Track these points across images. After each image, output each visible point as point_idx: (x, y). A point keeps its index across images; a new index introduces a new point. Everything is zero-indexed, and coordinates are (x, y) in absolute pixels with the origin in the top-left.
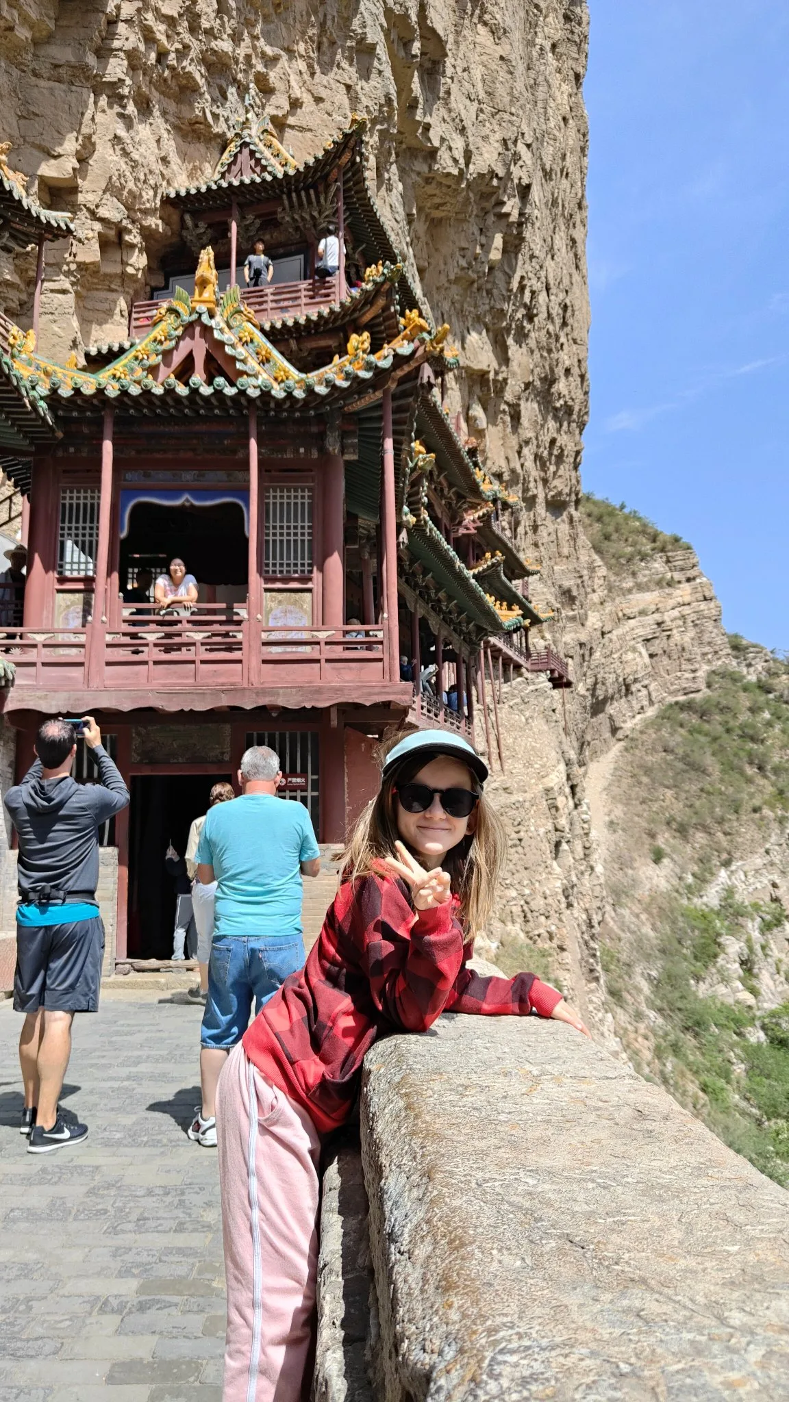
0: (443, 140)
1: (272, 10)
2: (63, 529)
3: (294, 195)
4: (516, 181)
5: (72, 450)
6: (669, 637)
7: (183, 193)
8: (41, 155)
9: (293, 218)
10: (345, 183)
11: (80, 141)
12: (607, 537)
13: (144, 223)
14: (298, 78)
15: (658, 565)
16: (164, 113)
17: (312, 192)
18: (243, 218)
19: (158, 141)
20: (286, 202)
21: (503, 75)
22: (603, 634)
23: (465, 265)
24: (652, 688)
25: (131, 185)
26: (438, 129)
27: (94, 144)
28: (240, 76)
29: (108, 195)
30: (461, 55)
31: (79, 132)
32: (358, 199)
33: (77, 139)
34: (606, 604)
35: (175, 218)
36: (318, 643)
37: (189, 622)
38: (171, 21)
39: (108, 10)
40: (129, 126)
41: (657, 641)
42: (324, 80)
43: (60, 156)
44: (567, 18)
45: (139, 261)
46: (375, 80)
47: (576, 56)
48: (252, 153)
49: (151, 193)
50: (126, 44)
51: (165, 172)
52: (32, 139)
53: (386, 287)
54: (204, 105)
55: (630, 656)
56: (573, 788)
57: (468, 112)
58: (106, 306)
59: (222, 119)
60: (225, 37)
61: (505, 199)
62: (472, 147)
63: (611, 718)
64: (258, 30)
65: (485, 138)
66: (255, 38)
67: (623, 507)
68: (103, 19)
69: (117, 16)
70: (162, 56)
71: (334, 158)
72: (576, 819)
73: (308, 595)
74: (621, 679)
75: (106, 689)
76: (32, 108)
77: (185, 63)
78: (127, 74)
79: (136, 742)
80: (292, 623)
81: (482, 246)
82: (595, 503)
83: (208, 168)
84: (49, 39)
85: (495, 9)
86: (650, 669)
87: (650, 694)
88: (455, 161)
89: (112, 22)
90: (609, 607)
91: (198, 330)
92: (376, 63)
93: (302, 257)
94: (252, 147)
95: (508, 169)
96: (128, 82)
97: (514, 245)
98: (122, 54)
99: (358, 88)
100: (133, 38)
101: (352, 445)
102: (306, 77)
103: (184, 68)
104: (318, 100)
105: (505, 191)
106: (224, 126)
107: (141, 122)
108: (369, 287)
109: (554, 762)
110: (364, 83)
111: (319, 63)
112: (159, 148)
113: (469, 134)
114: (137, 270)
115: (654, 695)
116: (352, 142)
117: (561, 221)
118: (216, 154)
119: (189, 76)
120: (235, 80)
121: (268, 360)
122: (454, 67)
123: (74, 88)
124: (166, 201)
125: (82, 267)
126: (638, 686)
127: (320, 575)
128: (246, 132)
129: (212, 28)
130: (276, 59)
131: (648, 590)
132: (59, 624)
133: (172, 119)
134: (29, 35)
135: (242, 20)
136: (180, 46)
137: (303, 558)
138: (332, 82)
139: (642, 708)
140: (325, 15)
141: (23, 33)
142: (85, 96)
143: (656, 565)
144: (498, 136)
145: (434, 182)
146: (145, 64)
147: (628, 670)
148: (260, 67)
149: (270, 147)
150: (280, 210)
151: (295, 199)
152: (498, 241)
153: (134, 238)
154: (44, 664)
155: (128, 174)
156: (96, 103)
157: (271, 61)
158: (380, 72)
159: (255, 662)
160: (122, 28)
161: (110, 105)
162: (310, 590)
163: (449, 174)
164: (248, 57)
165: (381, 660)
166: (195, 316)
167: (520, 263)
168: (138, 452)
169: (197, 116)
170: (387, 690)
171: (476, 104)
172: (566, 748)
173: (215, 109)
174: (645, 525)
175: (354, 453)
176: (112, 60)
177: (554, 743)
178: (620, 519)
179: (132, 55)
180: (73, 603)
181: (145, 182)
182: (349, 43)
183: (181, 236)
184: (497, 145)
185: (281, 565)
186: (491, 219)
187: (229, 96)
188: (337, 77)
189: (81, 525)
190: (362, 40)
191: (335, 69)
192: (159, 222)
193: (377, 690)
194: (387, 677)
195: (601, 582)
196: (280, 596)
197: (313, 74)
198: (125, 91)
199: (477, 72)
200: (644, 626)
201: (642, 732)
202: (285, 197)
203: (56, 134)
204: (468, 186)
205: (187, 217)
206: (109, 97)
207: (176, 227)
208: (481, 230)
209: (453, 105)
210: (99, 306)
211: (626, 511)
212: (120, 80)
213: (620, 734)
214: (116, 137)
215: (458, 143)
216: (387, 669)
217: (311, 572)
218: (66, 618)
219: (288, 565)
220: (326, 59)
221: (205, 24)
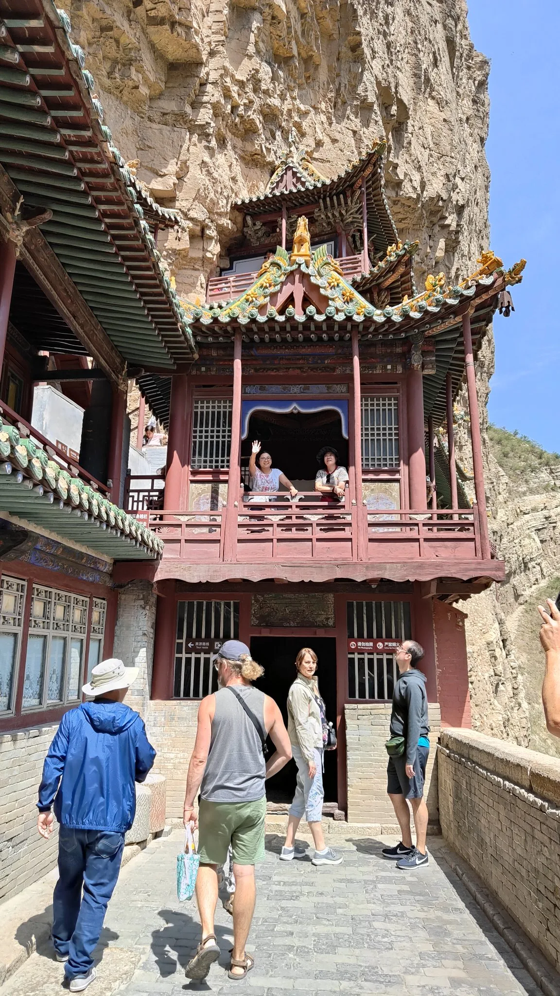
0: (406, 175)
1: (304, 81)
2: (195, 432)
3: (328, 199)
4: (454, 203)
5: (203, 369)
6: (554, 527)
7: (247, 201)
8: (152, 175)
9: (327, 216)
10: (367, 188)
11: (179, 165)
12: (506, 455)
13: (219, 222)
14: (320, 126)
15: (544, 475)
16: (234, 147)
17: (341, 196)
18: (289, 217)
19: (230, 166)
20: (322, 205)
21: (445, 131)
22: (508, 525)
23: (419, 260)
24: (543, 566)
25: (212, 195)
26: (402, 167)
27: (188, 167)
28: (284, 124)
29: (196, 202)
30: (417, 118)
31: (178, 159)
32: (375, 201)
33: (177, 163)
34: (508, 503)
35: (240, 219)
36: (417, 525)
37: (297, 507)
38: (241, 84)
39: (202, 75)
40: (212, 156)
41: (546, 531)
42: (339, 127)
43: (165, 175)
44: (474, 102)
45: (214, 249)
46: (372, 127)
47: (481, 126)
48: (294, 174)
49: (225, 201)
50: (212, 98)
51: (234, 187)
52: (146, 164)
53: (406, 258)
54: (260, 142)
55: (527, 541)
56: (504, 641)
57: (423, 156)
58: (191, 280)
59: (272, 152)
60: (276, 96)
61: (447, 215)
62: (425, 179)
63: (514, 587)
64: (295, 94)
65: (434, 174)
66: (293, 98)
67: (516, 434)
68: (198, 81)
69: (206, 80)
70: (234, 108)
71: (360, 171)
72: (507, 665)
73: (397, 485)
74: (521, 558)
75: (238, 563)
76: (147, 143)
77: (250, 113)
78: (212, 119)
79: (255, 608)
80: (383, 508)
81: (431, 247)
82: (495, 431)
83: (262, 186)
84: (160, 96)
85: (440, 88)
86: (541, 551)
87: (542, 570)
88: (414, 188)
89: (203, 85)
90: (510, 505)
91: (297, 277)
92: (373, 116)
93: (332, 243)
94: (294, 170)
95: (450, 194)
96: (213, 124)
97: (452, 247)
98: (209, 106)
99: (361, 132)
100: (217, 95)
101: (431, 362)
102: (326, 126)
103: (249, 116)
104: (334, 141)
105: (447, 210)
106: (274, 157)
107: (219, 153)
108: (392, 259)
109: (491, 622)
110: (365, 129)
111: (335, 116)
112: (231, 171)
113: (424, 171)
114: (213, 255)
115: (545, 570)
116: (374, 159)
117: (474, 234)
118: (267, 176)
119: (252, 121)
120: (280, 126)
121: (351, 300)
122: (413, 126)
123: (175, 129)
124: (235, 207)
125: (176, 252)
126: (533, 563)
127: (406, 468)
128: (289, 160)
129: (268, 90)
130: (306, 113)
131: (538, 493)
132: (192, 509)
133: (239, 152)
134: (148, 92)
135: (286, 87)
136: (247, 101)
137: (391, 454)
138: (343, 128)
139: (537, 580)
140: (340, 84)
141: (144, 91)
142: (183, 135)
143: (543, 475)
144: (443, 172)
145: (400, 203)
146: (224, 113)
147: (526, 552)
148: (296, 119)
149: (306, 169)
150: (316, 210)
151: (328, 202)
152: (442, 244)
153: (212, 232)
154: (187, 541)
155: (210, 188)
156: (190, 140)
157: (304, 114)
158: (376, 122)
159: (363, 540)
160: (209, 88)
161: (200, 141)
162: (398, 481)
163: (410, 198)
164: (289, 111)
165: (473, 540)
166: (295, 267)
167: (456, 259)
168: (256, 370)
169: (256, 150)
170: (482, 566)
171: (428, 150)
172: (499, 611)
173: (267, 145)
174: (533, 447)
175: (432, 368)
176: (202, 110)
177: (490, 607)
178: (515, 443)
179: (216, 107)
180: (203, 491)
181: (221, 193)
182: (355, 103)
183: (243, 232)
184: (442, 178)
185: (373, 459)
186: (437, 229)
187: (277, 137)
188: (347, 126)
189: (210, 429)
190: (364, 100)
191: (346, 120)
192: (229, 222)
193: (473, 566)
194: (479, 554)
195: (505, 487)
196: (372, 485)
197: (330, 124)
198: (211, 131)
199: (428, 130)
200: (536, 519)
201: (537, 599)
202: (321, 201)
203: (162, 160)
204: (423, 206)
205: (248, 218)
206: (199, 135)
207: (240, 225)
208: (430, 236)
209: (413, 151)
210: (187, 281)
211: (518, 436)
212: (207, 123)
213: (521, 600)
214: (203, 162)
215: (416, 177)
216: (479, 547)
217: (399, 465)
218: (198, 504)
219: (379, 460)
220: (340, 113)
221: (264, 87)
